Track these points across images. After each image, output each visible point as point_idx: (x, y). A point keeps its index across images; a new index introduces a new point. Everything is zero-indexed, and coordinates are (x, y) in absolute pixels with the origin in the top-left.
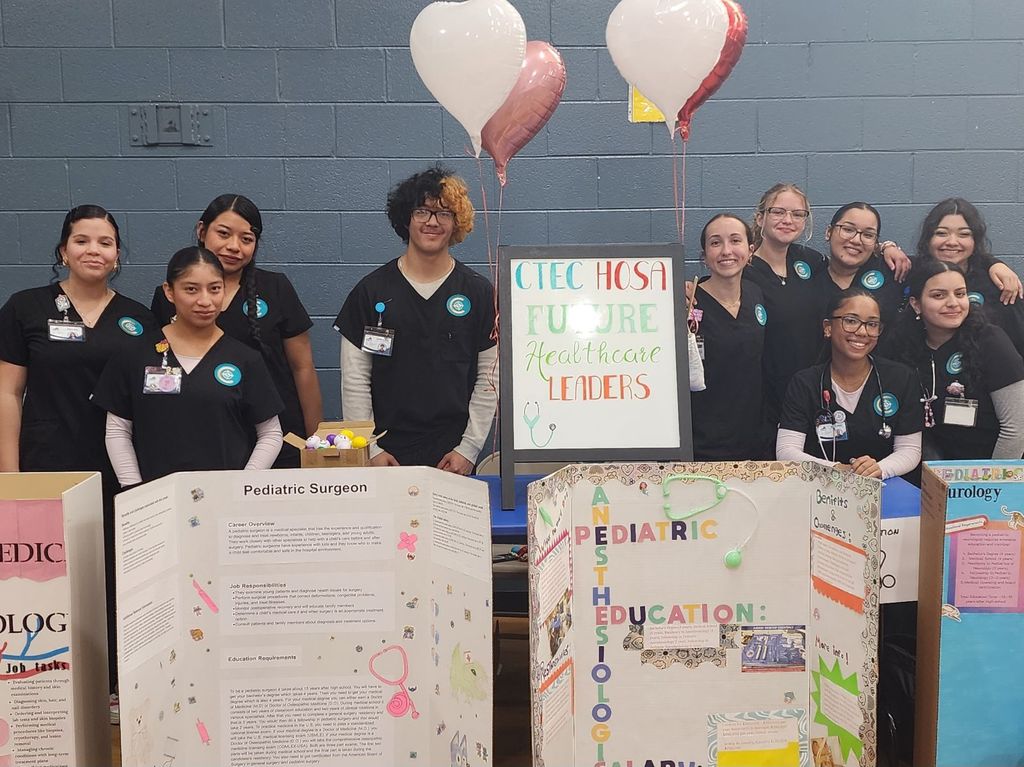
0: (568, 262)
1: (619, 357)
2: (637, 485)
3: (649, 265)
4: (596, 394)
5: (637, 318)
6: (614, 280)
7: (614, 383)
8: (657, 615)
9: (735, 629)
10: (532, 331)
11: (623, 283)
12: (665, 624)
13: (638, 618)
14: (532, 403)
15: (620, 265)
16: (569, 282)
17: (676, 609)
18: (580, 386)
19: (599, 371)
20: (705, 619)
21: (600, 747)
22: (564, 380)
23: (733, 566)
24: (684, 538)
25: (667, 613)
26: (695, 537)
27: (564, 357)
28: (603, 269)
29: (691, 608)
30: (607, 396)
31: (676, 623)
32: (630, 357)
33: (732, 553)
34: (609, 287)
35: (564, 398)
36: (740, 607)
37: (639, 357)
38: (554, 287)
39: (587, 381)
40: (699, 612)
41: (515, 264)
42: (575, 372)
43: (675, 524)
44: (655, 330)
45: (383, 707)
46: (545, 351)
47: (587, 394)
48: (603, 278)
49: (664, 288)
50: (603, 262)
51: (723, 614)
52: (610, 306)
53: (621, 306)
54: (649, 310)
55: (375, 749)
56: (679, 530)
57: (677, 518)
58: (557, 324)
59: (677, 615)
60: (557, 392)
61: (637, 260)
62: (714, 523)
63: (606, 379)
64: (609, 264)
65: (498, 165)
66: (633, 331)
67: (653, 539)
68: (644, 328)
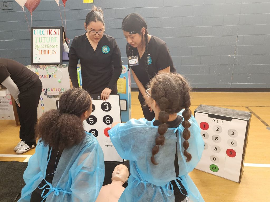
0: (43, 30)
1: (51, 47)
2: (42, 69)
3: (57, 30)
4: (46, 53)
5: (54, 40)
6: (50, 33)
7: (50, 51)
8: (49, 90)
9: (61, 92)
10: (36, 42)
11: (52, 33)
12: (50, 91)
13: (46, 90)
14: (36, 55)
15: (51, 30)
16: (43, 33)
17: (52, 89)
18: (44, 52)
19: (47, 49)
20: (56, 91)
21: (43, 110)
22: (41, 51)
23: (60, 82)
24: (51, 77)
25: (50, 90)
26: (53, 77)
27: (41, 47)
28: (49, 31)
29: (54, 89)
30: (48, 54)
31: (52, 91)
32: (53, 47)
33: (59, 80)
34: (49, 34)
35: (41, 54)
36: (62, 89)
37: (54, 47)
38: (40, 34)
39: (45, 51)
40: (55, 90)
41: (34, 30)
42: (43, 49)
43: (49, 75)
44: (57, 42)
45: (9, 103)
46: (38, 46)
47: (45, 53)
48: (49, 33)
49: (59, 34)
50: (49, 30)
51: (59, 90)
52: (49, 38)
53: (51, 38)
54: (56, 38)
55: (9, 109)
56: (50, 76)
57: (49, 74)
58: (41, 41)
59: (52, 90)
60: (40, 53)
61: (54, 29)
62: (56, 75)
63: (48, 50)
64: (50, 30)
65: (30, 12)
66: (53, 42)
67: (46, 78)
68: (55, 42)
